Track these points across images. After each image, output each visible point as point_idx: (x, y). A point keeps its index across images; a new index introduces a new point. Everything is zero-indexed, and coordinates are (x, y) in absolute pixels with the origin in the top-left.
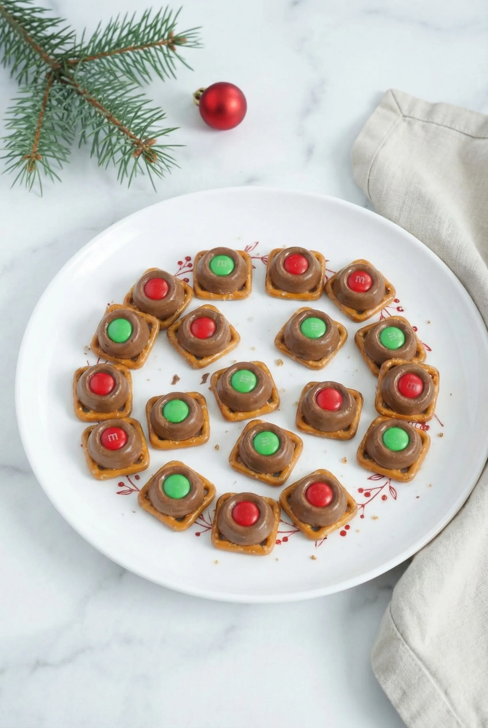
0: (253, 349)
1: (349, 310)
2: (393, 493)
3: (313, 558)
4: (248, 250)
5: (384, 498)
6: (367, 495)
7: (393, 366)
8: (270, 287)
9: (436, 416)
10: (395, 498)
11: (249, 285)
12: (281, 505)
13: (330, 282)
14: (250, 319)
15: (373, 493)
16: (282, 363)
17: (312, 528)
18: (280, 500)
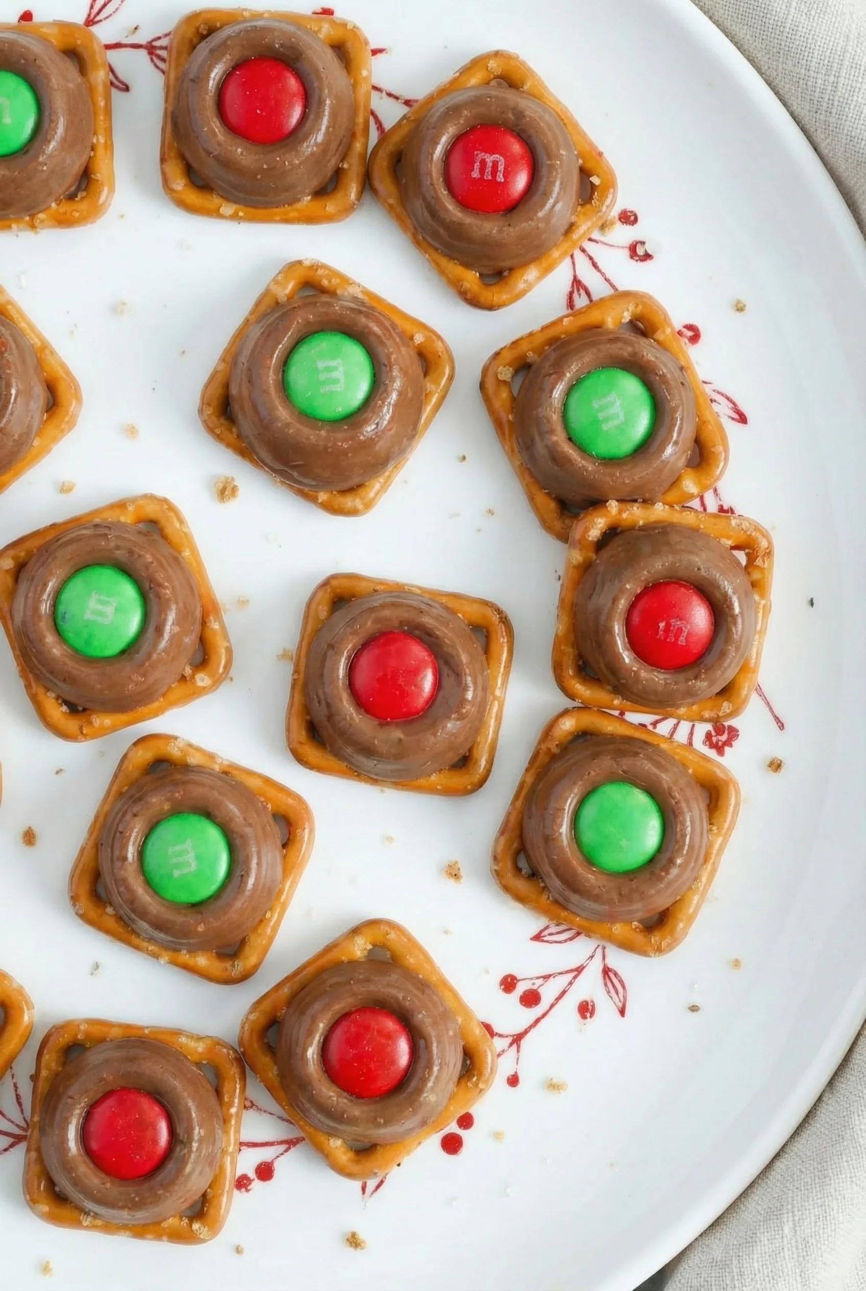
0: (131, 431)
1: (457, 270)
2: (617, 993)
3: (354, 1241)
4: (95, 16)
5: (586, 1009)
6: (531, 999)
7: (612, 533)
8: (179, 184)
9: (759, 690)
10: (622, 1012)
11: (100, 174)
12: (243, 1061)
13: (390, 147)
14: (118, 309)
15: (548, 993)
16: (234, 490)
17: (352, 1148)
18: (241, 1042)
